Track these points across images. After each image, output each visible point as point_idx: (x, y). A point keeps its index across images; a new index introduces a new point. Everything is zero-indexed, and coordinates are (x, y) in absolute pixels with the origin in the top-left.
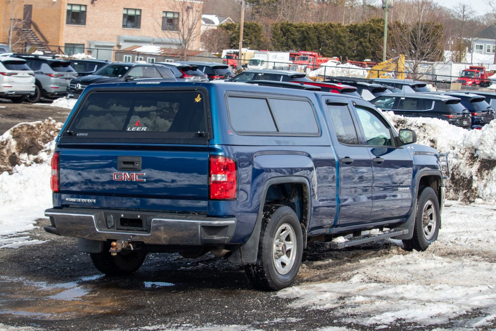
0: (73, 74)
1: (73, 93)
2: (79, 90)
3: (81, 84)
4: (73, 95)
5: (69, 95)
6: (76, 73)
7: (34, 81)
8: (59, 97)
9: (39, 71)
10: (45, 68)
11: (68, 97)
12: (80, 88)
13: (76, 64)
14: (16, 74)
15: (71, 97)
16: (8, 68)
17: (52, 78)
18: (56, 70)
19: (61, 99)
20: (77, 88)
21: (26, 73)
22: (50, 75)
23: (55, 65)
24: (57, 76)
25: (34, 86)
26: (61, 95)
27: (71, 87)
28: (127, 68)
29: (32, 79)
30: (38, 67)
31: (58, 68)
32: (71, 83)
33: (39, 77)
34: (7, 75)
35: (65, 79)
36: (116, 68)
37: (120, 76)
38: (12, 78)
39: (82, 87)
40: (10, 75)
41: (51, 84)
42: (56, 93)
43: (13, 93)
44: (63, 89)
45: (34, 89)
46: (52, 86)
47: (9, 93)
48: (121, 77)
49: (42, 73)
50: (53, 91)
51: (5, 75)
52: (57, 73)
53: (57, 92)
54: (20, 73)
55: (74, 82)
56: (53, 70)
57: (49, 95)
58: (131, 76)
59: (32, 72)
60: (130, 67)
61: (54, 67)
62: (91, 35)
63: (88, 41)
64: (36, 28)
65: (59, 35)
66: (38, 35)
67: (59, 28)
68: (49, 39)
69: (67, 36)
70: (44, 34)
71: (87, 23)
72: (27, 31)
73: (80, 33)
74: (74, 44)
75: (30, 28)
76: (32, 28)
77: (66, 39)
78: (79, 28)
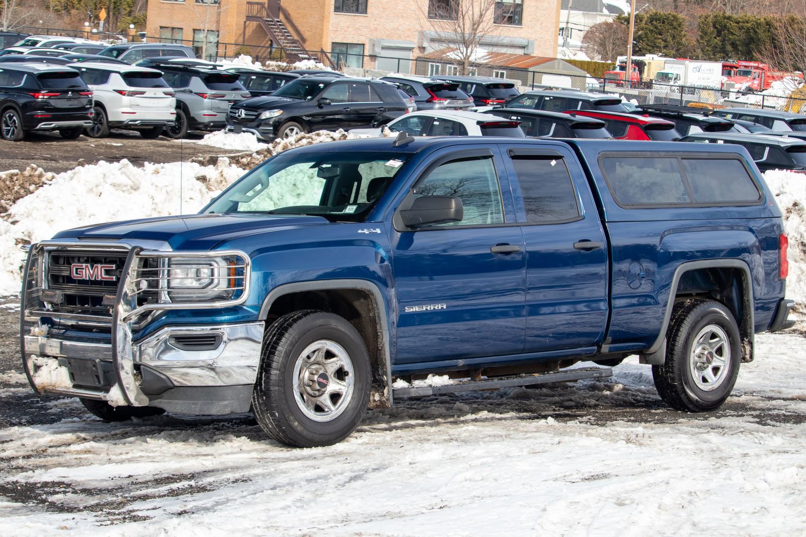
0: (241, 94)
1: (235, 123)
2: (243, 119)
3: (245, 110)
4: (232, 128)
5: (228, 127)
6: (247, 92)
7: (174, 104)
8: (215, 131)
9: (187, 88)
10: (196, 84)
11: (227, 129)
12: (243, 116)
13: (254, 77)
14: (143, 93)
15: (230, 130)
16: (130, 84)
17: (206, 100)
18: (211, 88)
19: (217, 132)
20: (239, 116)
21: (159, 92)
22: (202, 95)
23: (214, 79)
24: (215, 97)
25: (175, 112)
26: (218, 126)
27: (231, 114)
28: (322, 85)
29: (172, 101)
30: (185, 83)
31: (217, 84)
32: (232, 108)
33: (184, 97)
34: (128, 95)
35: (227, 102)
36: (306, 85)
37: (309, 97)
38: (135, 99)
39: (246, 115)
40: (132, 94)
41: (203, 109)
42: (212, 124)
43: (137, 122)
44: (221, 117)
45: (173, 117)
46: (206, 112)
47: (130, 123)
48: (311, 99)
49: (191, 92)
50: (206, 120)
51: (124, 95)
52: (214, 92)
53: (213, 122)
54: (150, 92)
55: (236, 105)
56: (208, 86)
57: (201, 126)
58: (327, 99)
59: (171, 90)
60: (328, 84)
61: (209, 82)
62: (376, 29)
63: (370, 40)
64: (287, 17)
65: (322, 30)
66: (290, 29)
67: (322, 18)
68: (306, 34)
69: (337, 31)
70: (300, 28)
71: (369, 10)
72: (272, 21)
73: (357, 26)
74: (347, 44)
75: (278, 17)
76: (282, 17)
77: (333, 36)
78: (356, 18)
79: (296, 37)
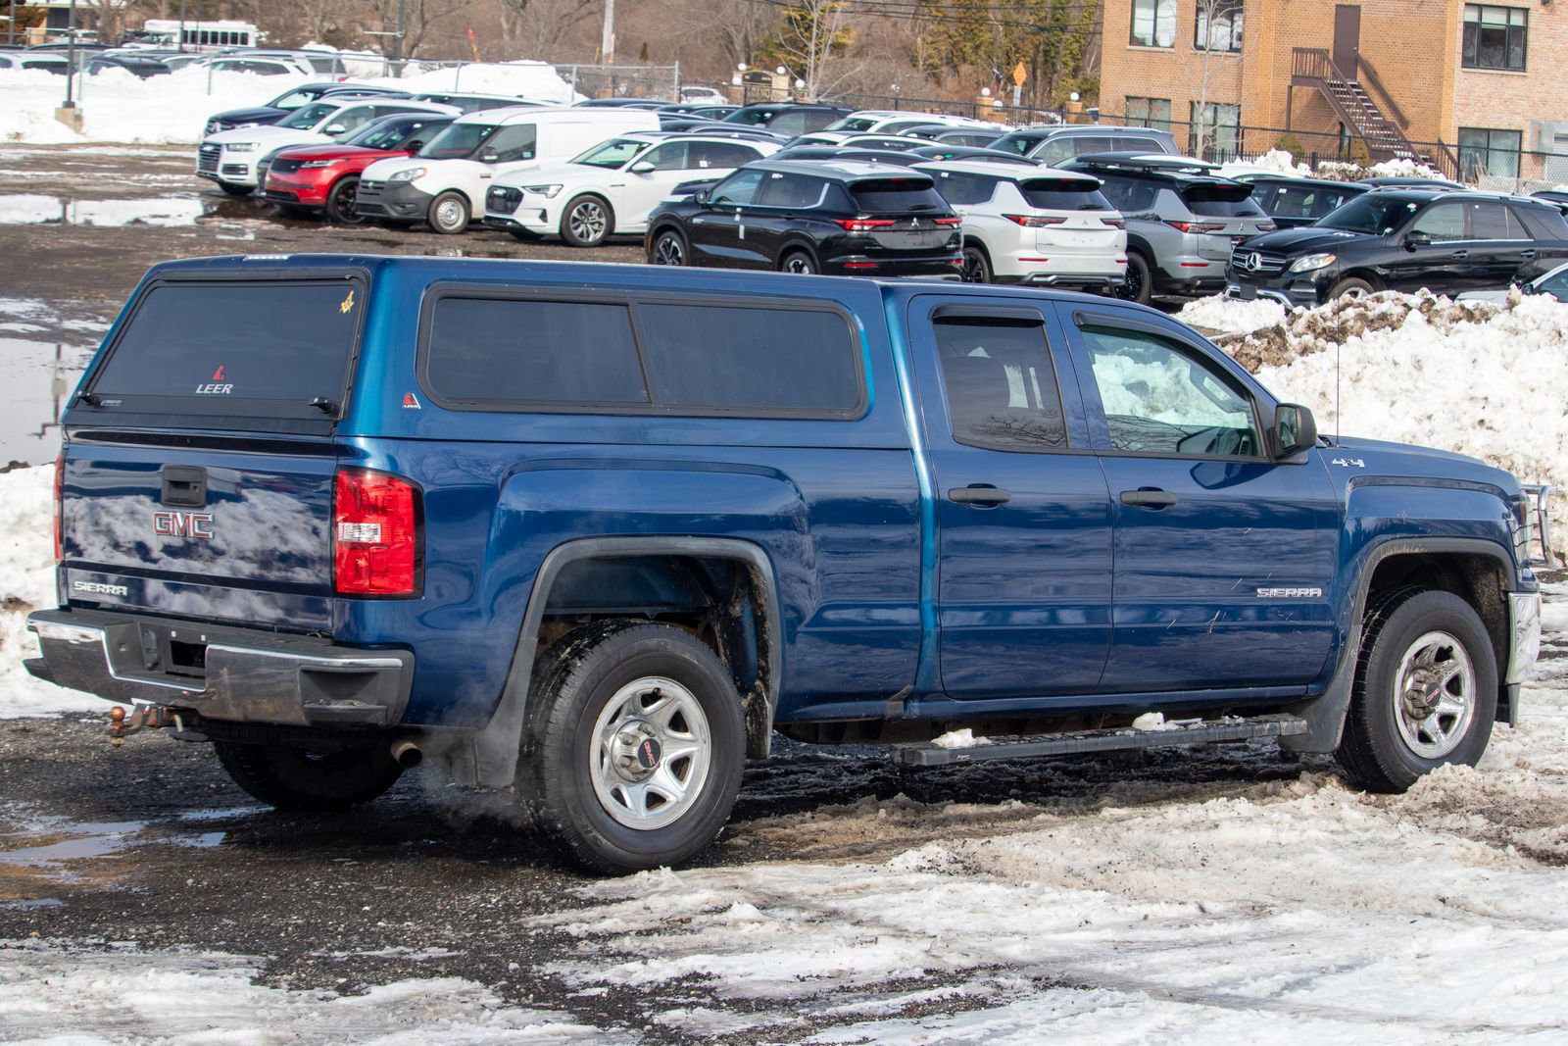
0: (1258, 223)
1: (1242, 281)
2: (1257, 271)
3: (1263, 254)
4: (1238, 289)
5: (1231, 288)
6: (1269, 219)
7: (1124, 244)
8: (1204, 295)
9: (1150, 212)
10: (1167, 203)
11: (1228, 292)
12: (1258, 266)
13: (1283, 191)
14: (1060, 221)
15: (1234, 295)
16: (1035, 203)
17: (1187, 236)
18: (1197, 212)
19: (1208, 299)
20: (1251, 266)
21: (1093, 218)
22: (1180, 226)
23: (1201, 194)
24: (1203, 229)
25: (1125, 257)
26: (1210, 287)
27: (1236, 263)
28: (1412, 207)
29: (1119, 237)
30: (1149, 200)
31: (1208, 204)
32: (1236, 251)
33: (1144, 229)
34: (1032, 225)
35: (1229, 239)
36: (1381, 206)
37: (1388, 230)
38: (1046, 233)
39: (1263, 264)
40: (1040, 222)
41: (1181, 254)
42: (1199, 282)
43: (1050, 279)
44: (1216, 269)
45: (1122, 269)
46: (1187, 259)
47: (1035, 279)
48: (1392, 234)
49: (1158, 219)
50: (1188, 274)
51: (1024, 224)
52: (1201, 219)
53: (1200, 278)
54: (1075, 218)
55: (1243, 245)
56: (1190, 209)
57: (1178, 286)
58: (1421, 233)
59: (1116, 214)
60: (1424, 205)
61: (1191, 200)
62: (1544, 102)
63: (1533, 122)
64: (1372, 77)
65: (1439, 103)
66: (1377, 100)
67: (1439, 80)
68: (1409, 112)
69: (1467, 105)
70: (1396, 99)
71: (1529, 65)
72: (1342, 86)
73: (1506, 96)
74: (1488, 131)
75: (1354, 78)
76: (1361, 77)
77: (1461, 115)
78: (1504, 79)
79: (1390, 117)
